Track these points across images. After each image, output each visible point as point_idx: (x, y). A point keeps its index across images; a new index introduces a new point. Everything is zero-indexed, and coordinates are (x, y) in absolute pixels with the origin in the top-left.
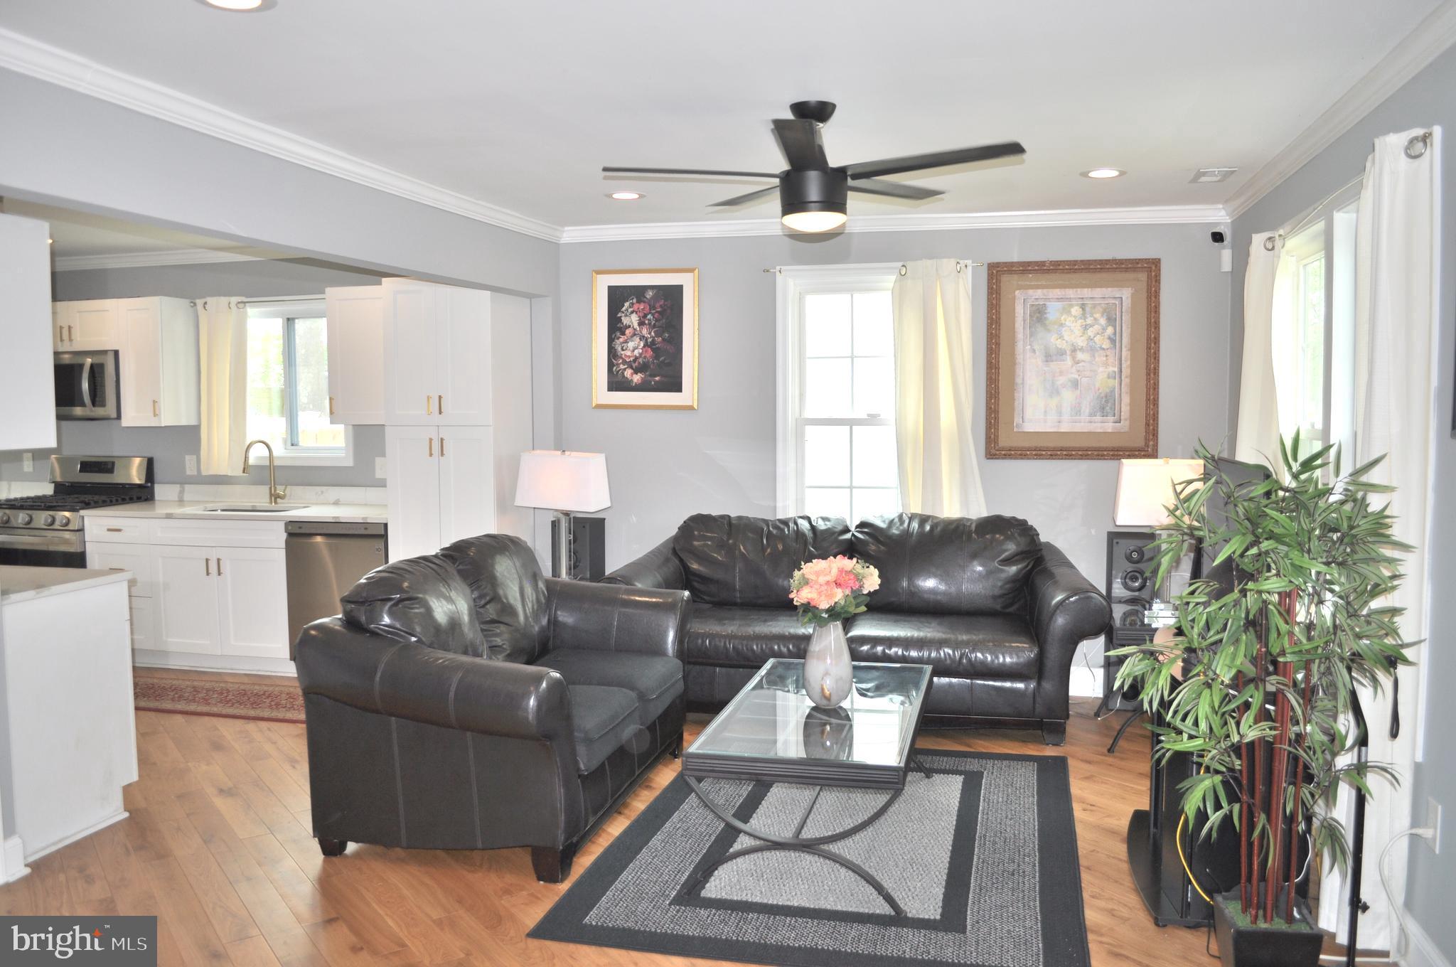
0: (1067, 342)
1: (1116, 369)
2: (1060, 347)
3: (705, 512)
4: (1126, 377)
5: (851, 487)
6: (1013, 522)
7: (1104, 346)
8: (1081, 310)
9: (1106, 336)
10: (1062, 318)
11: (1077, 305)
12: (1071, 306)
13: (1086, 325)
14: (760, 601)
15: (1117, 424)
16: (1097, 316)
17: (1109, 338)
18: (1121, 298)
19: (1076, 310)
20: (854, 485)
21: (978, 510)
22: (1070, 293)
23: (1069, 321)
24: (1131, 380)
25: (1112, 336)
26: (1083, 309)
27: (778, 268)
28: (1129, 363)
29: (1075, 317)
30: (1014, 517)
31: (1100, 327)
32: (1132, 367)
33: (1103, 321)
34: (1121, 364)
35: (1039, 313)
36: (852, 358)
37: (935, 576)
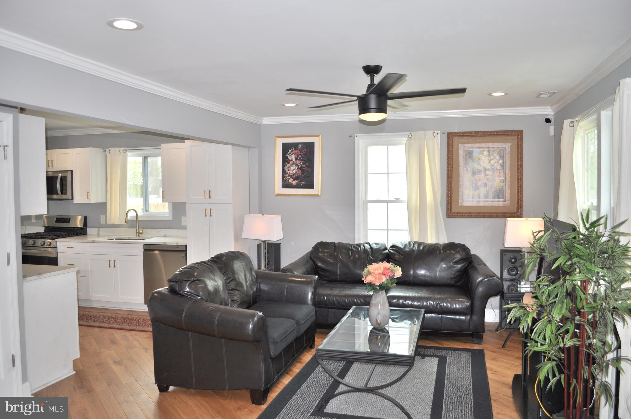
0: (482, 167)
1: (504, 178)
2: (479, 169)
3: (324, 241)
4: (508, 182)
5: (388, 230)
6: (459, 245)
7: (498, 168)
8: (488, 152)
9: (499, 164)
10: (480, 156)
11: (486, 150)
12: (484, 151)
13: (490, 159)
14: (348, 280)
15: (504, 202)
16: (495, 155)
17: (501, 165)
18: (506, 147)
19: (486, 153)
20: (389, 229)
21: (443, 240)
22: (483, 145)
23: (483, 157)
24: (510, 183)
25: (502, 164)
26: (489, 152)
27: (356, 135)
28: (509, 175)
29: (485, 156)
30: (459, 243)
31: (497, 160)
32: (511, 177)
33: (498, 157)
34: (506, 176)
35: (470, 154)
36: (388, 173)
37: (425, 269)
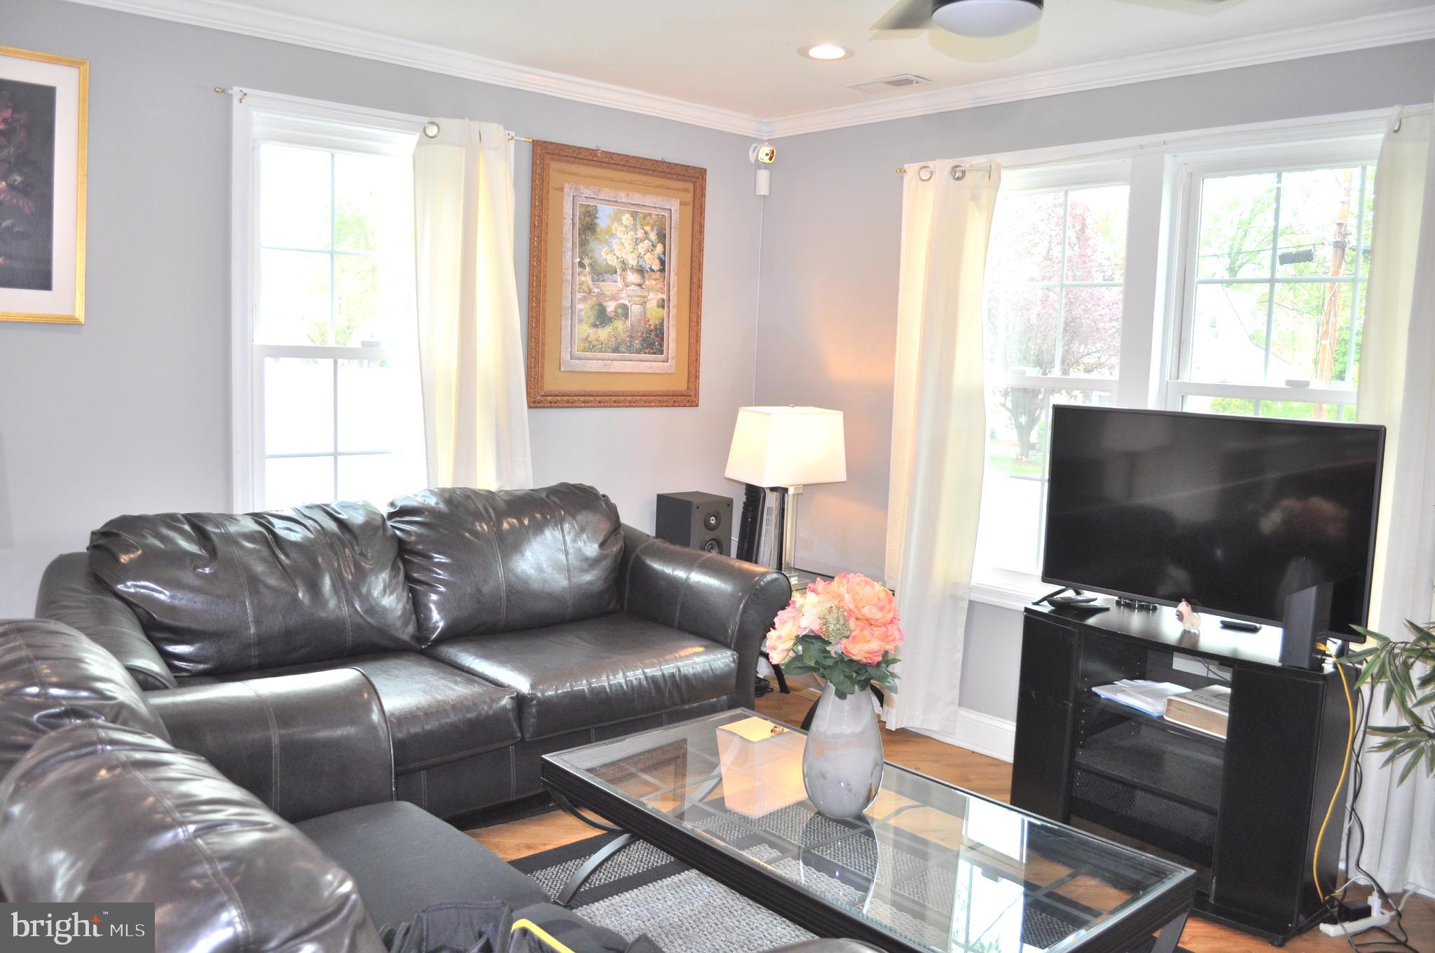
0: (618, 258)
1: (665, 297)
2: (611, 263)
4: (674, 307)
5: (335, 455)
7: (653, 267)
8: (632, 218)
9: (656, 256)
10: (614, 226)
11: (629, 212)
12: (623, 212)
13: (637, 239)
15: (665, 363)
16: (648, 228)
17: (660, 259)
18: (670, 210)
19: (626, 218)
20: (339, 450)
22: (622, 197)
23: (619, 231)
24: (677, 310)
25: (662, 256)
26: (635, 219)
27: (236, 89)
28: (676, 290)
29: (626, 227)
31: (650, 244)
32: (679, 293)
33: (653, 236)
34: (669, 291)
35: (589, 216)
36: (332, 254)
